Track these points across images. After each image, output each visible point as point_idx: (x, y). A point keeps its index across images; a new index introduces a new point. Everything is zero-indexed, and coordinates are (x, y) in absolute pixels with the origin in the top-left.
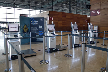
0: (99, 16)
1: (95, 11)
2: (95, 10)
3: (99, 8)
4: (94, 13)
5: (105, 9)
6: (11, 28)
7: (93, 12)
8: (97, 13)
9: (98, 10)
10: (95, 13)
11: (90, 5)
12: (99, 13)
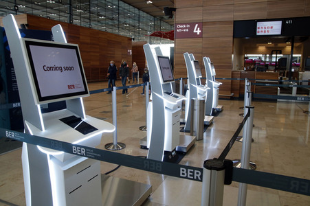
0: (200, 40)
1: (188, 26)
2: (188, 24)
3: (199, 18)
4: (186, 32)
5: (214, 23)
6: (50, 69)
7: (182, 29)
8: (195, 31)
9: (197, 25)
10: (187, 30)
11: (175, 10)
12: (199, 32)
